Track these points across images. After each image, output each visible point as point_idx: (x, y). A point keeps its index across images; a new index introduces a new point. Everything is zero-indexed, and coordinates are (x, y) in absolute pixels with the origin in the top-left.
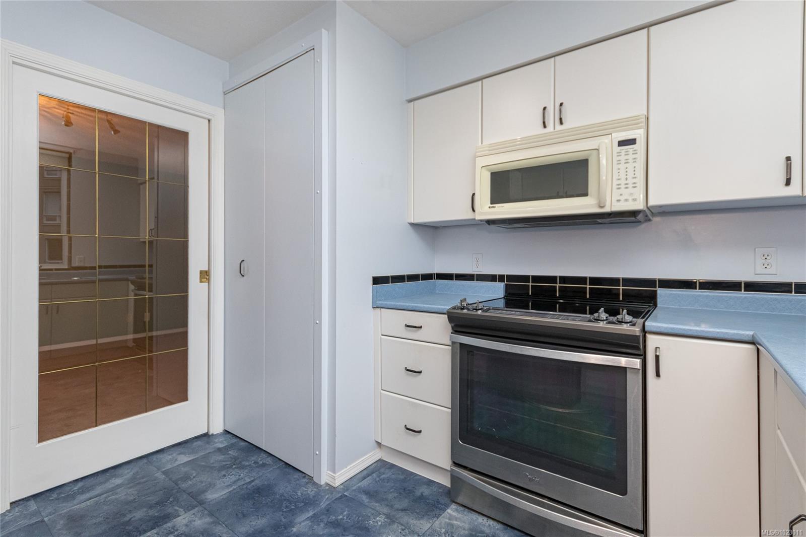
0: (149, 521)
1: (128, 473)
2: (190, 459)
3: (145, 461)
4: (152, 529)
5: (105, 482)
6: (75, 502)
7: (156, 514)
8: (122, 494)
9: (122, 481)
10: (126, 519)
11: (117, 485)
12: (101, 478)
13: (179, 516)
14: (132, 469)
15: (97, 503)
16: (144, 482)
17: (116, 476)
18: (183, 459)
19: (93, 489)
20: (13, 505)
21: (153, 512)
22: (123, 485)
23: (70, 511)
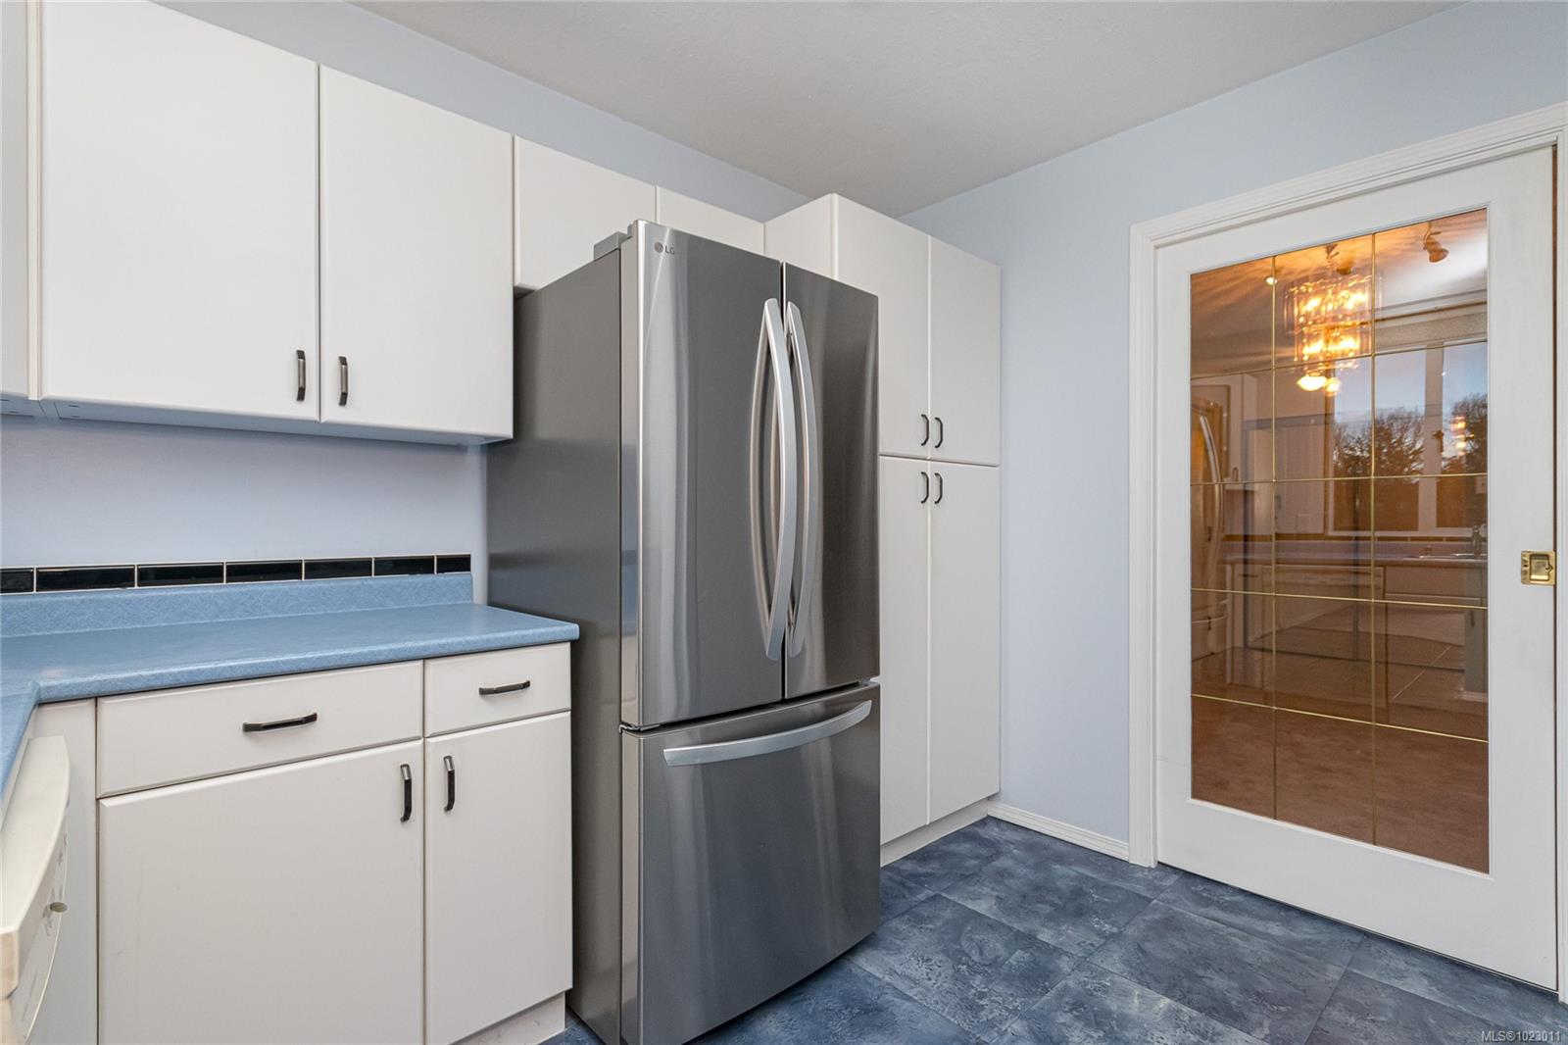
0: (1214, 999)
1: (1306, 933)
2: (1428, 997)
3: (1357, 939)
4: (1199, 1010)
5: (1262, 918)
6: (1202, 910)
7: (1233, 1003)
8: (1247, 948)
9: (1280, 934)
10: (1201, 972)
11: (1267, 934)
12: (1267, 911)
13: (1248, 1033)
14: (1321, 933)
15: (1212, 930)
16: (1300, 961)
17: (1284, 922)
18: (1418, 987)
19: (1236, 914)
20: (1162, 867)
21: (1235, 999)
22: (1273, 939)
23: (1182, 914)
